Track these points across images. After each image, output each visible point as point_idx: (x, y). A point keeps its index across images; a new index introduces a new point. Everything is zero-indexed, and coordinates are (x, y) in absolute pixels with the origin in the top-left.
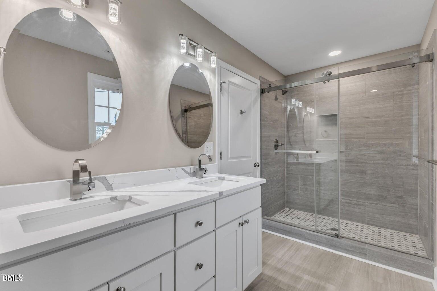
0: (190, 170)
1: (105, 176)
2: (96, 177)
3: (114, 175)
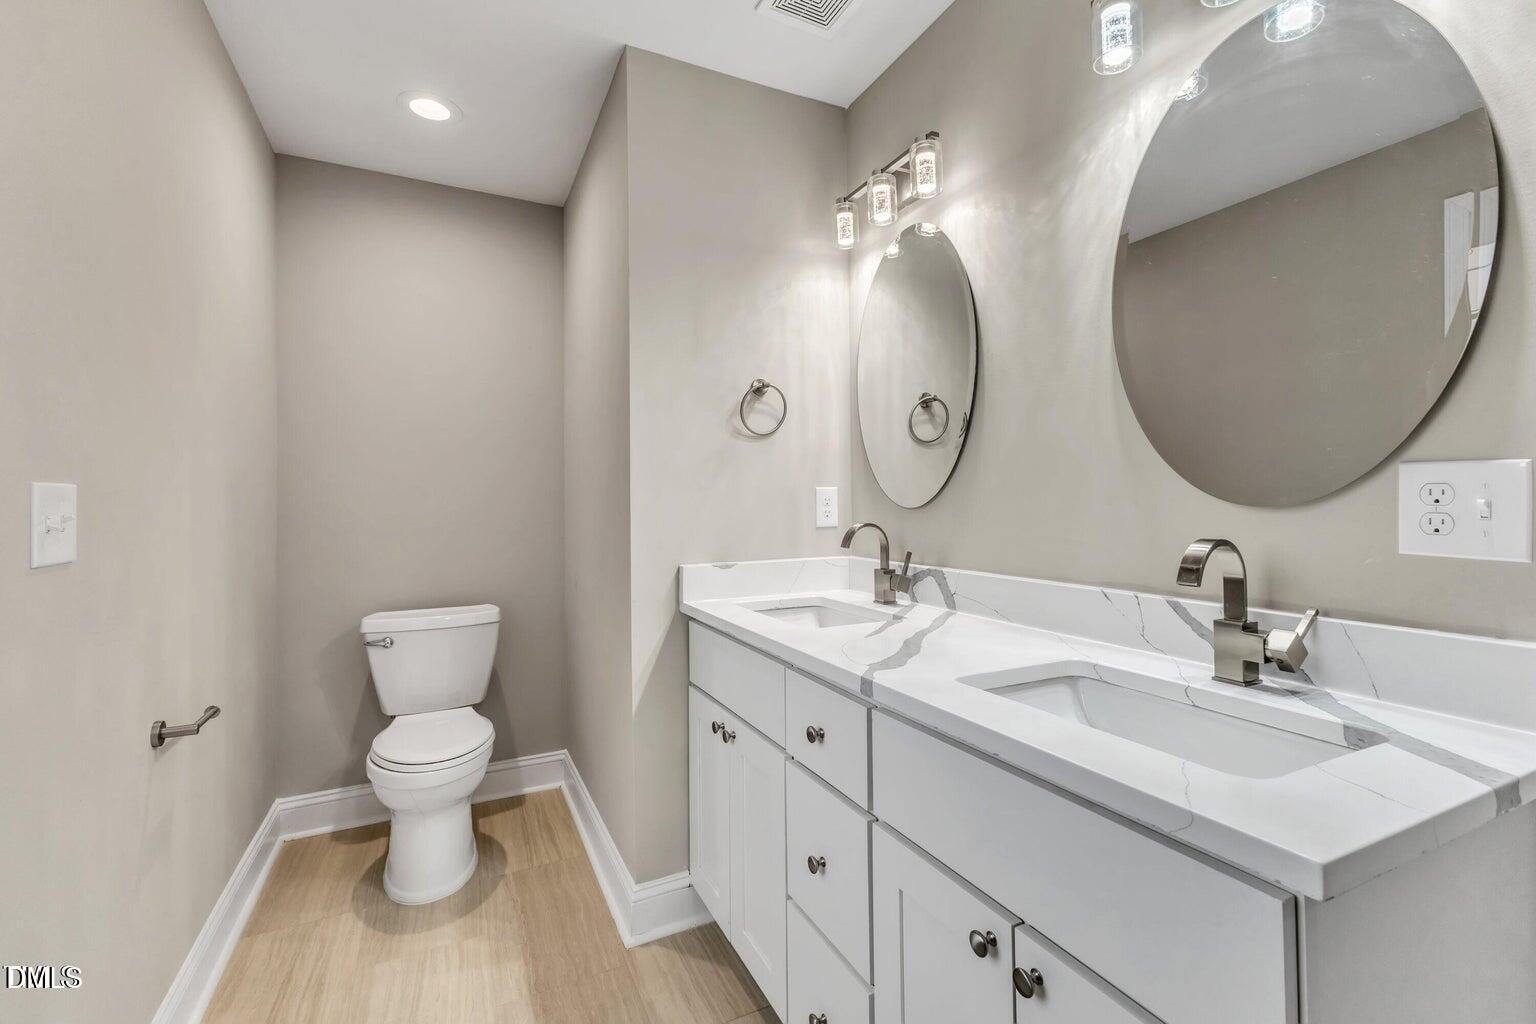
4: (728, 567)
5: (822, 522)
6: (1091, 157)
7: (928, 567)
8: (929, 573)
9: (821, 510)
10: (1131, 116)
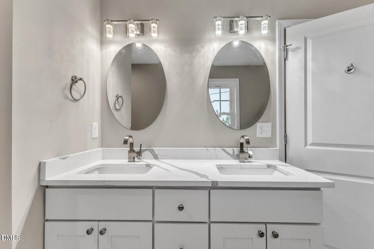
0: (234, 152)
1: (153, 148)
2: (147, 148)
3: (159, 148)
4: (65, 158)
5: (94, 136)
6: (202, 50)
7: (146, 148)
8: (147, 150)
9: (94, 131)
10: (212, 46)
